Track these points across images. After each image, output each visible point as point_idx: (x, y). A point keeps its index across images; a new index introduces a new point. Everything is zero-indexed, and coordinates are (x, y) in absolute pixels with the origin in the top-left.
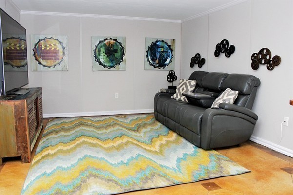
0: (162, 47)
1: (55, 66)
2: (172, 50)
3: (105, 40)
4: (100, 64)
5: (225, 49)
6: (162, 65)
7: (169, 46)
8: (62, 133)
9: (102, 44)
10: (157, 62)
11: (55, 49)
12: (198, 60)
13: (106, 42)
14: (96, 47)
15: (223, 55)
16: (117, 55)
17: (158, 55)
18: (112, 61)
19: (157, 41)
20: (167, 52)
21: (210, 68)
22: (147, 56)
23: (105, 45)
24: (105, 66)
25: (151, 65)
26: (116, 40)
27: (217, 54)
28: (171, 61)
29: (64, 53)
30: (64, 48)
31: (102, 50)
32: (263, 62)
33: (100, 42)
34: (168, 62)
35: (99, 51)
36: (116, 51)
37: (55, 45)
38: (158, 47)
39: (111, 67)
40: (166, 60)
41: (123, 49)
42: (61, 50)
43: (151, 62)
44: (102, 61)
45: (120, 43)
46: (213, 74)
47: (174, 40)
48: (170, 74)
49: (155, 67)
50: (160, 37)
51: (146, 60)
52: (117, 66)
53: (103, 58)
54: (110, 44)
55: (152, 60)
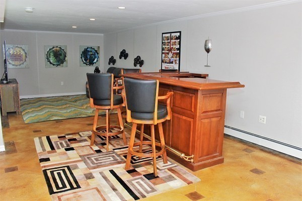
0: (91, 51)
1: (20, 65)
2: (98, 54)
3: (53, 48)
4: (51, 63)
5: (124, 55)
6: (91, 63)
7: (96, 51)
8: (30, 105)
9: (51, 50)
10: (88, 61)
11: (20, 54)
12: (112, 61)
13: (54, 49)
14: (48, 52)
15: (123, 58)
16: (62, 57)
17: (89, 57)
18: (58, 61)
19: (88, 48)
20: (95, 55)
21: (117, 65)
22: (81, 58)
23: (53, 51)
24: (54, 65)
25: (84, 63)
26: (60, 48)
27: (120, 58)
28: (97, 61)
29: (26, 57)
30: (26, 53)
31: (52, 54)
32: (138, 62)
33: (50, 49)
34: (95, 61)
35: (50, 55)
36: (61, 55)
37: (20, 51)
38: (89, 51)
39: (58, 65)
40: (94, 60)
41: (65, 53)
42: (24, 55)
43: (84, 61)
44: (51, 61)
45: (63, 50)
46: (118, 68)
47: (99, 47)
48: (96, 69)
49: (87, 64)
50: (90, 45)
51: (81, 60)
52: (61, 64)
53: (52, 59)
54: (56, 50)
55: (85, 60)
